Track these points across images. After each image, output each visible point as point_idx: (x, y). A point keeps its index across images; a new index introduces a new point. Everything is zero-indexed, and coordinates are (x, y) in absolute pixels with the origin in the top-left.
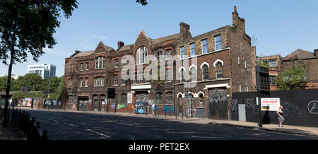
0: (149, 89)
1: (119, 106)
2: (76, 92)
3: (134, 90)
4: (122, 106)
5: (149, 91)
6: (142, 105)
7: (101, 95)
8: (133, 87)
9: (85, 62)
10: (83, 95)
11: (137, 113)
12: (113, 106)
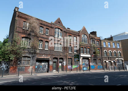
0: (90, 57)
1: (74, 67)
2: (35, 53)
3: (82, 57)
4: (76, 67)
5: (90, 58)
6: (85, 65)
7: (60, 58)
8: (82, 55)
9: (45, 27)
10: (43, 57)
11: (84, 70)
12: (69, 67)
